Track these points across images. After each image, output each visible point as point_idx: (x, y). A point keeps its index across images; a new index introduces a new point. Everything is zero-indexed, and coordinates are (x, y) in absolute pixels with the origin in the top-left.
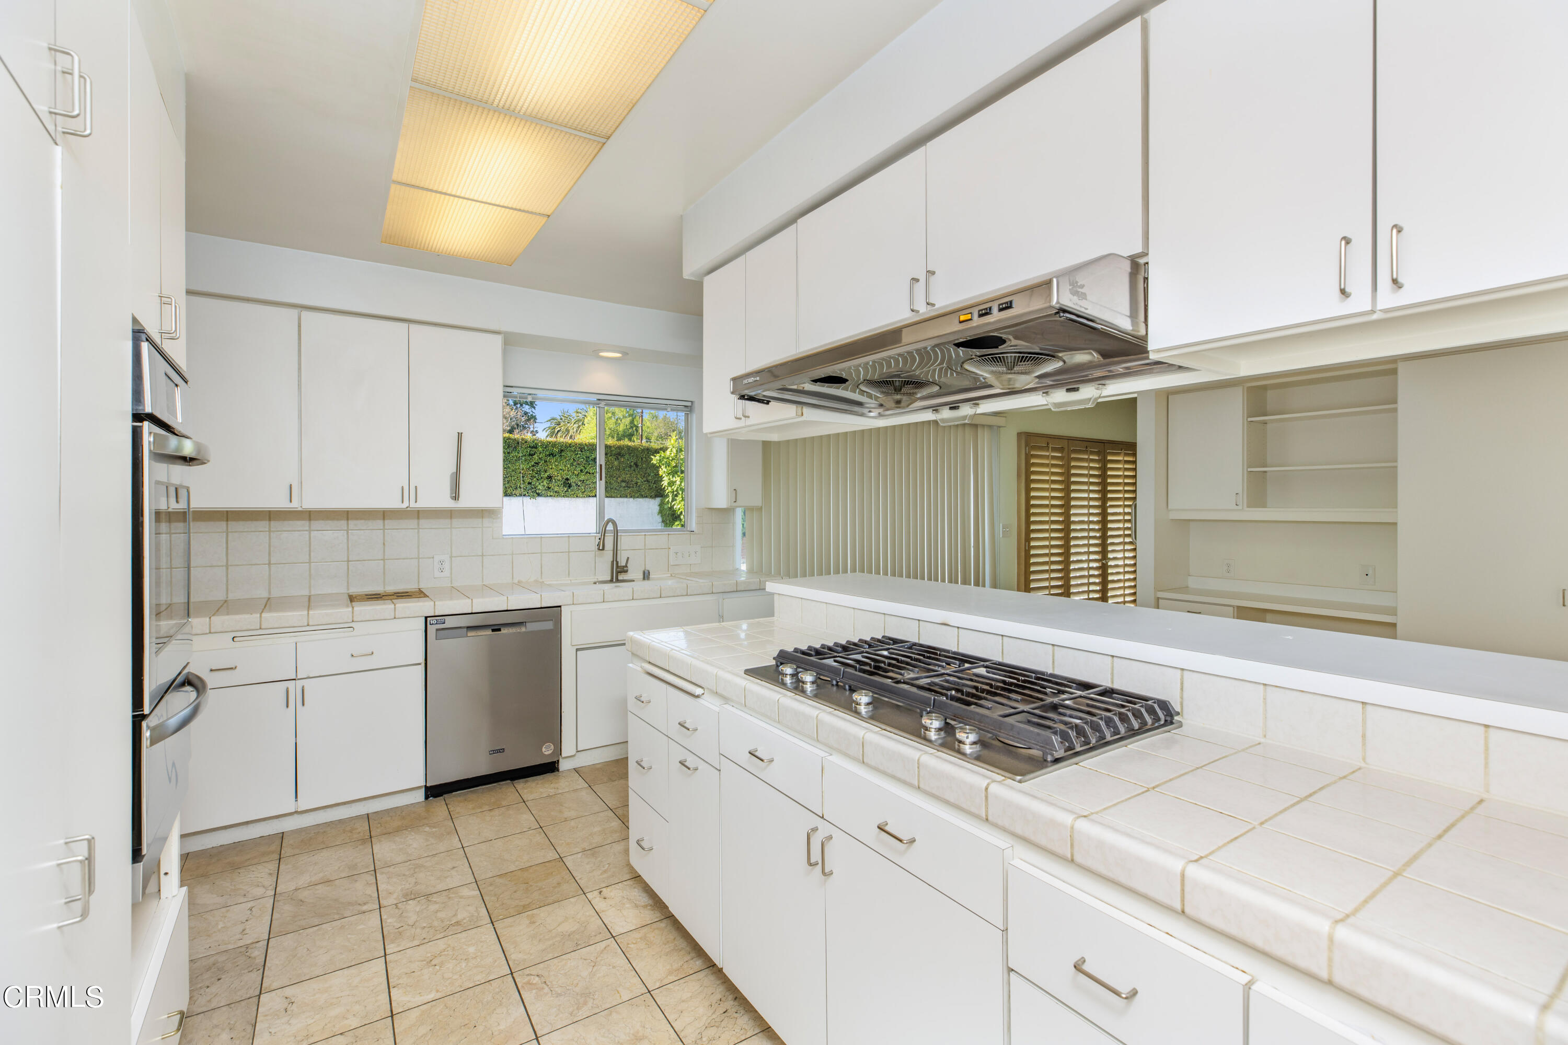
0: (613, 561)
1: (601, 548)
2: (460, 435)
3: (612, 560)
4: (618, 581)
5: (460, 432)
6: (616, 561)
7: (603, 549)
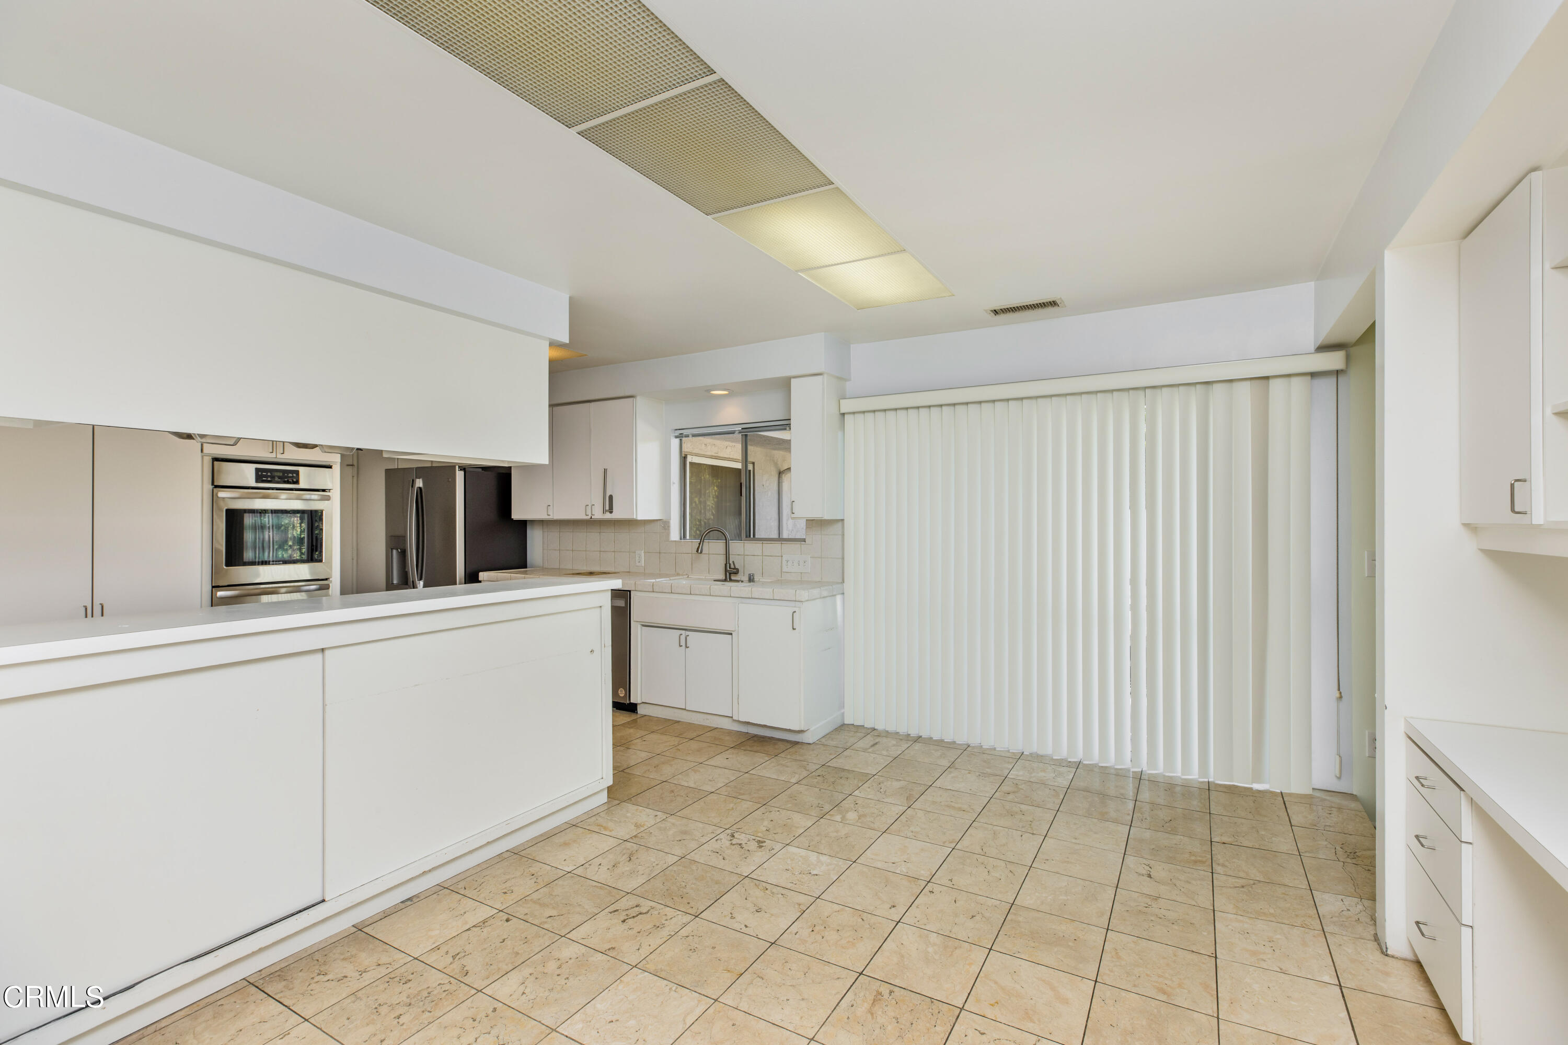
0: (727, 563)
1: (699, 552)
2: (605, 471)
3: (725, 563)
4: (731, 580)
5: (606, 468)
6: (729, 563)
7: (701, 553)
